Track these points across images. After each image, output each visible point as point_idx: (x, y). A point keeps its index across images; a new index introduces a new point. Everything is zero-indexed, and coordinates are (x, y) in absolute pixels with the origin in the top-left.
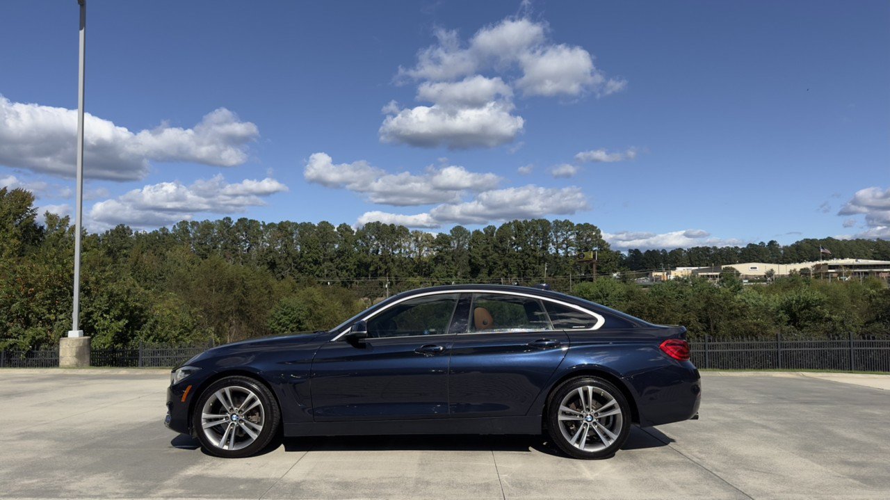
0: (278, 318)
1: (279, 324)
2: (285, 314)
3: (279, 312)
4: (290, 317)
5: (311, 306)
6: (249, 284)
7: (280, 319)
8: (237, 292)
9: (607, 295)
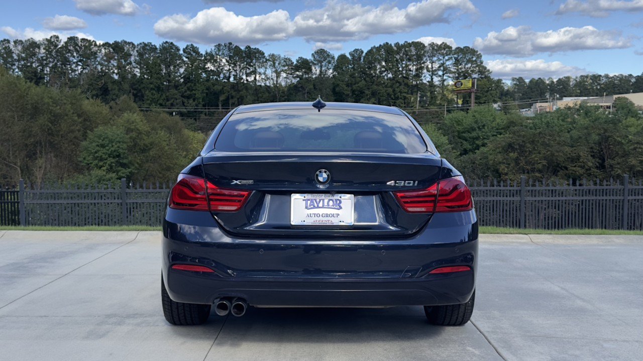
0: (93, 151)
1: (96, 158)
2: (103, 146)
3: (94, 144)
4: (108, 150)
5: (134, 134)
6: (57, 110)
7: (96, 152)
8: (43, 120)
9: (484, 126)
